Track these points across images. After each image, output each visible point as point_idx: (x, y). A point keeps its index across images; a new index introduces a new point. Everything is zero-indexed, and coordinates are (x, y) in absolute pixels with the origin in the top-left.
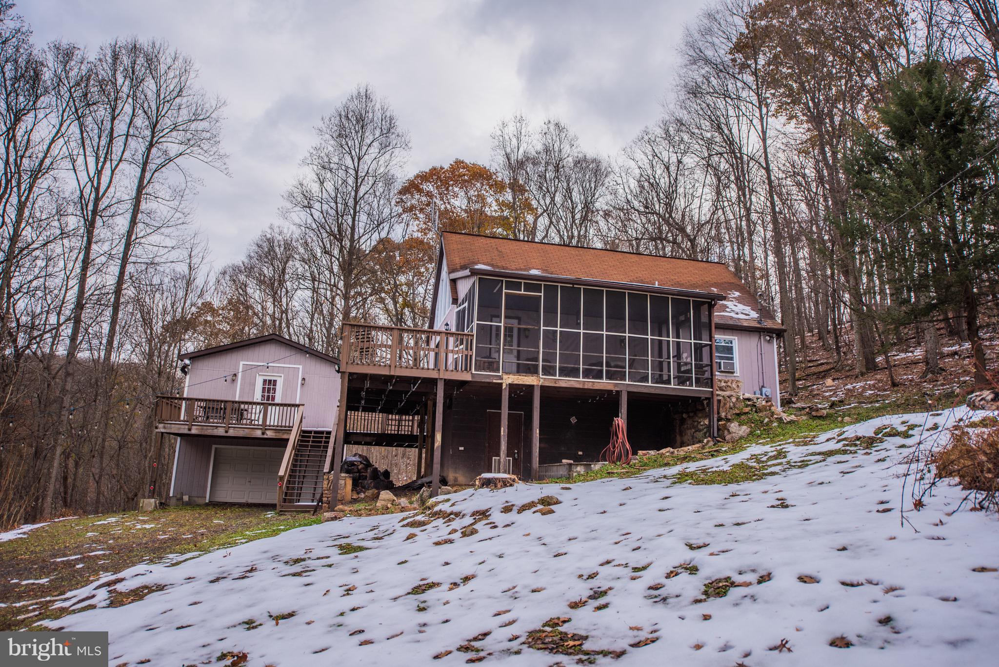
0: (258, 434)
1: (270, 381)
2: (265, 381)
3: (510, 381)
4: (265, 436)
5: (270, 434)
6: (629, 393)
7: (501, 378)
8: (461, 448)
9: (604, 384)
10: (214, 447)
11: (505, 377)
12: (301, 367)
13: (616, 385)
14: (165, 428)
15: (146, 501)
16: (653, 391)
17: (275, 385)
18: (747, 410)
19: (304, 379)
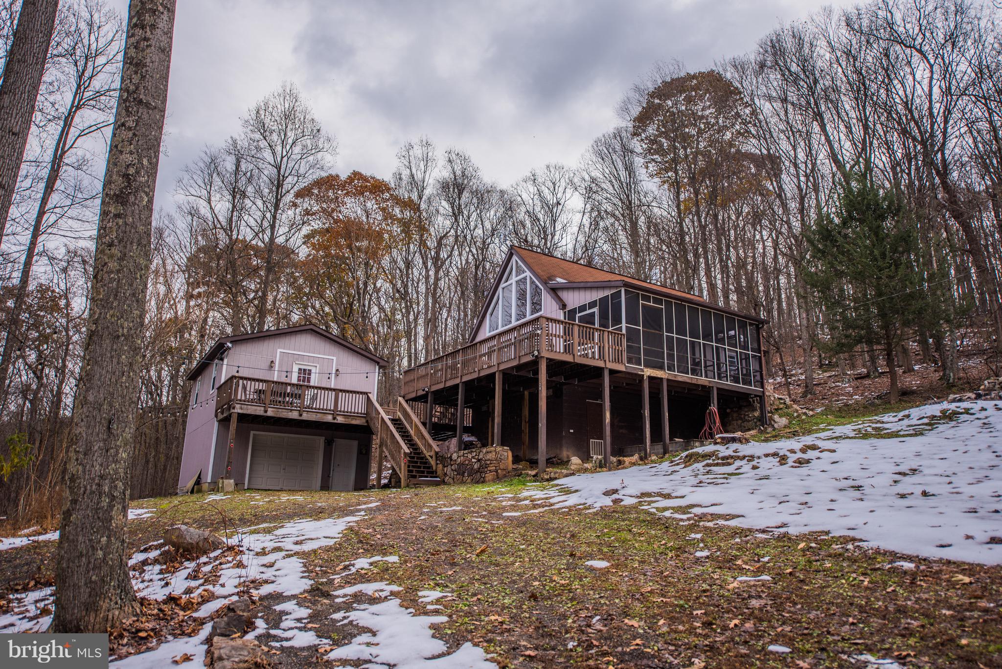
0: (329, 418)
1: (305, 370)
2: (300, 369)
3: (648, 374)
4: (335, 421)
5: (340, 420)
6: (718, 389)
7: (642, 370)
8: (572, 431)
9: (702, 380)
10: (252, 433)
11: (645, 370)
12: (334, 358)
13: (710, 382)
14: (241, 408)
15: (226, 481)
16: (730, 388)
17: (310, 374)
18: (781, 406)
19: (337, 370)
